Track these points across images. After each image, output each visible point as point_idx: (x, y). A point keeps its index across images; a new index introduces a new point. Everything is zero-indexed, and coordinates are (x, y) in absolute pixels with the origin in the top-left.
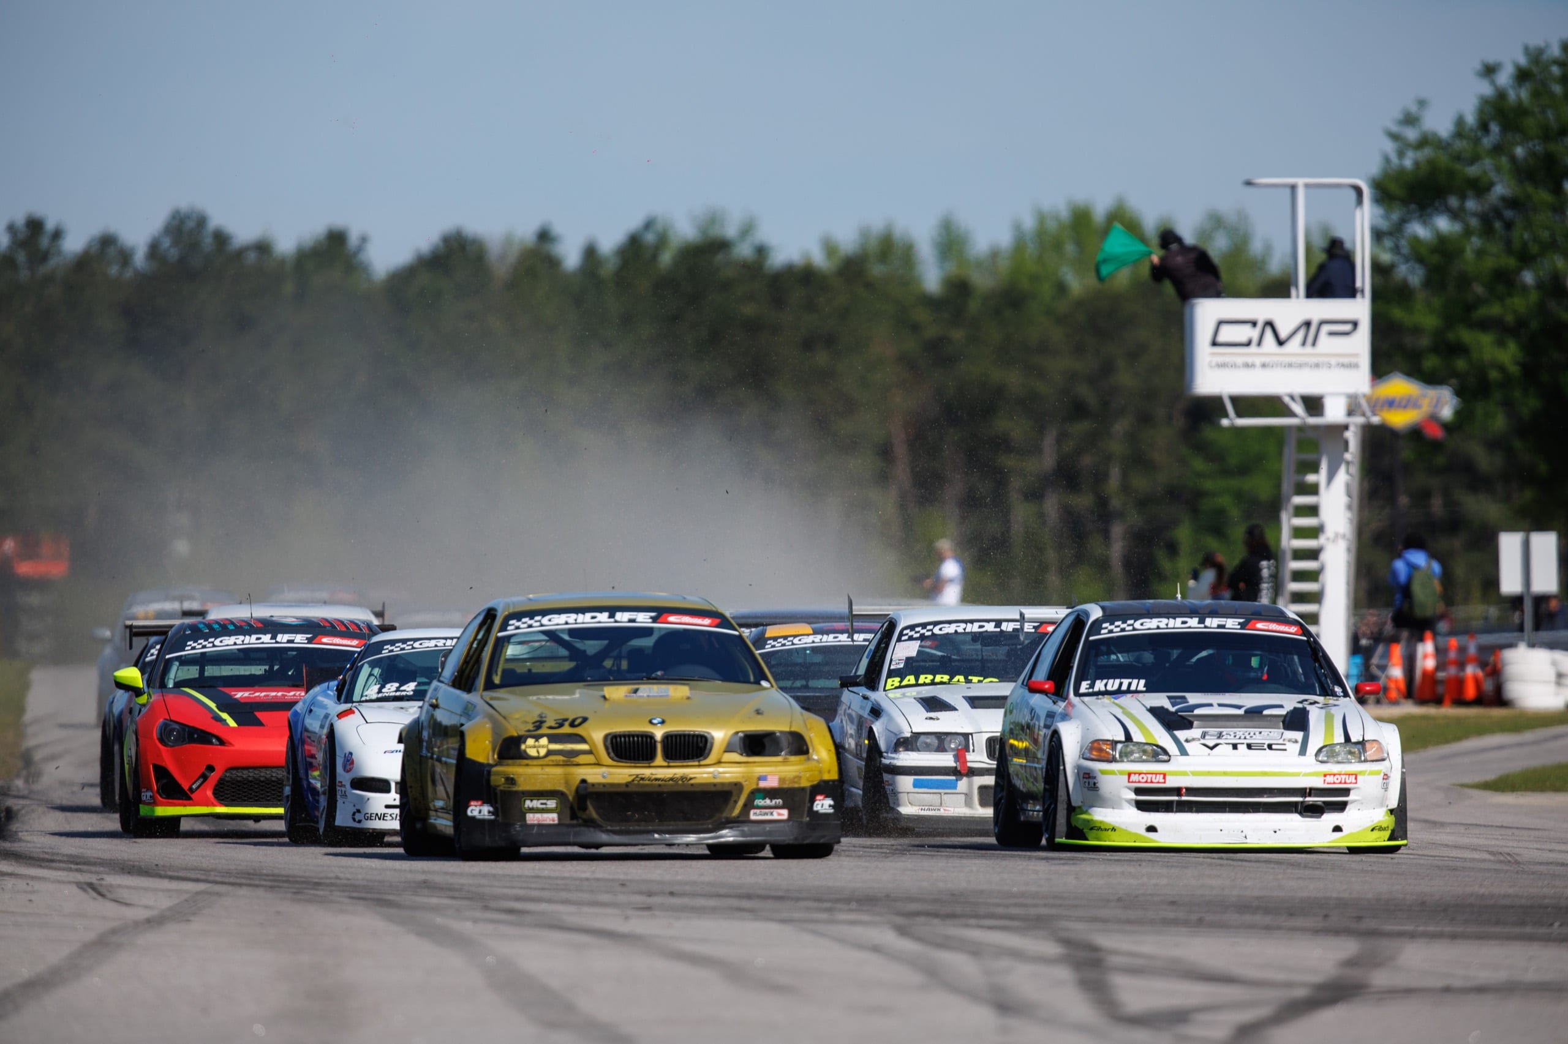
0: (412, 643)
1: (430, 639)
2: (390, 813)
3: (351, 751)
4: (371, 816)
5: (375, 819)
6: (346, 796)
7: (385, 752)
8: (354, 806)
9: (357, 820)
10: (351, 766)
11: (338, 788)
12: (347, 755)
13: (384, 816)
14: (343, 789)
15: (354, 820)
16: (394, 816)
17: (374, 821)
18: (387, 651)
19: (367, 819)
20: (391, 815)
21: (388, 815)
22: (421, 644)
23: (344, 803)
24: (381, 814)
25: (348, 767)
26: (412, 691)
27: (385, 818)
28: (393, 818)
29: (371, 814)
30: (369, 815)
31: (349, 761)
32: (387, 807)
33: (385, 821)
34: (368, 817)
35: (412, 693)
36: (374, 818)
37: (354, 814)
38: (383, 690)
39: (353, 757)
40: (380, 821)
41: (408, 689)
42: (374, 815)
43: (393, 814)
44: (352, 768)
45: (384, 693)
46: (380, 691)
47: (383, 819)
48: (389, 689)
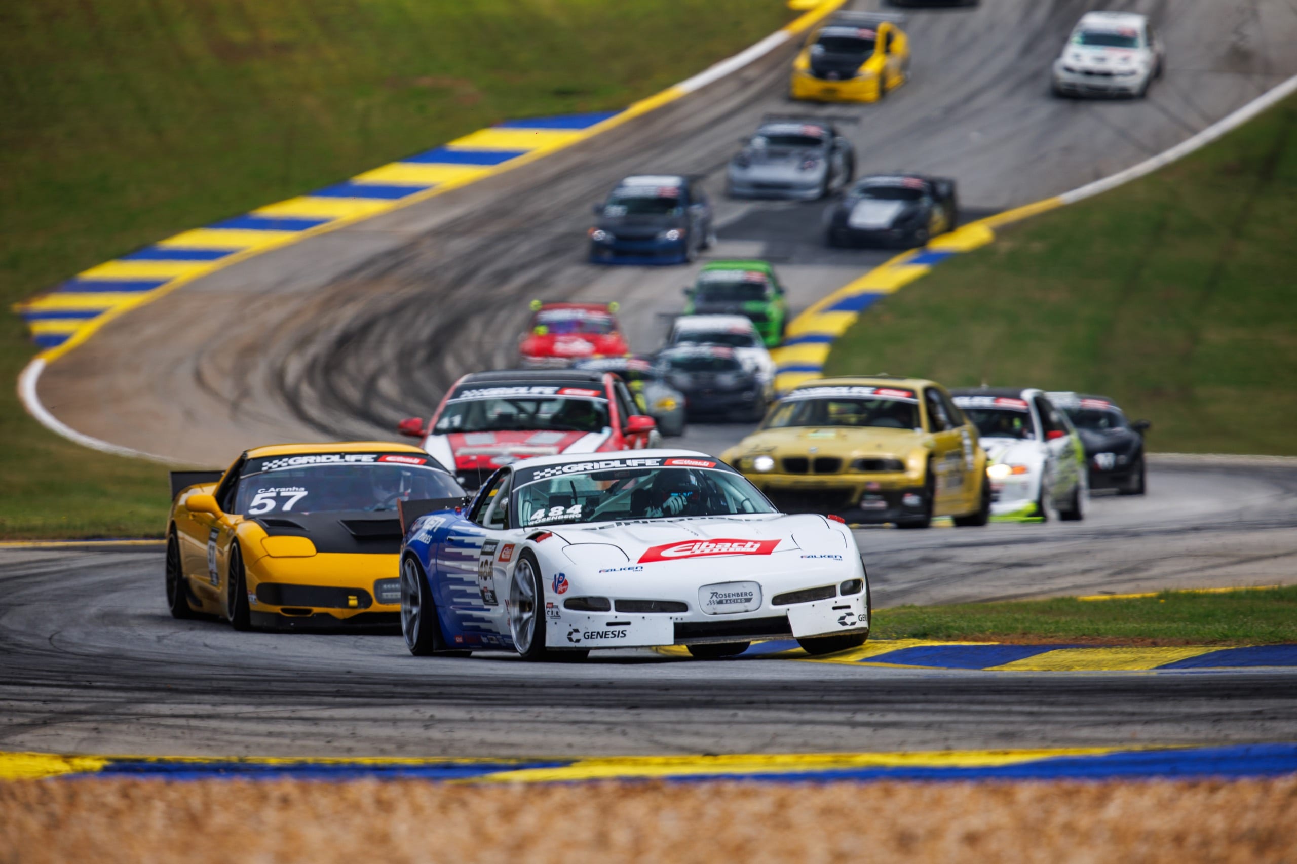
0: (560, 468)
1: (577, 463)
2: (611, 630)
3: (563, 572)
4: (592, 635)
5: (597, 637)
6: (559, 616)
7: (600, 572)
8: (570, 625)
9: (574, 640)
10: (565, 587)
11: (547, 610)
12: (557, 577)
13: (606, 634)
14: (555, 610)
15: (571, 640)
16: (616, 633)
17: (595, 639)
18: (539, 477)
19: (588, 638)
20: (612, 633)
21: (610, 633)
22: (570, 469)
23: (556, 623)
24: (603, 632)
25: (561, 588)
26: (579, 513)
27: (607, 636)
28: (615, 635)
29: (592, 633)
30: (590, 634)
31: (561, 582)
32: (609, 624)
33: (606, 639)
34: (588, 636)
35: (580, 516)
36: (595, 637)
37: (570, 633)
38: (550, 514)
39: (566, 578)
40: (601, 639)
41: (575, 512)
42: (596, 634)
43: (616, 631)
44: (567, 589)
45: (552, 517)
46: (546, 516)
47: (605, 637)
48: (556, 513)
